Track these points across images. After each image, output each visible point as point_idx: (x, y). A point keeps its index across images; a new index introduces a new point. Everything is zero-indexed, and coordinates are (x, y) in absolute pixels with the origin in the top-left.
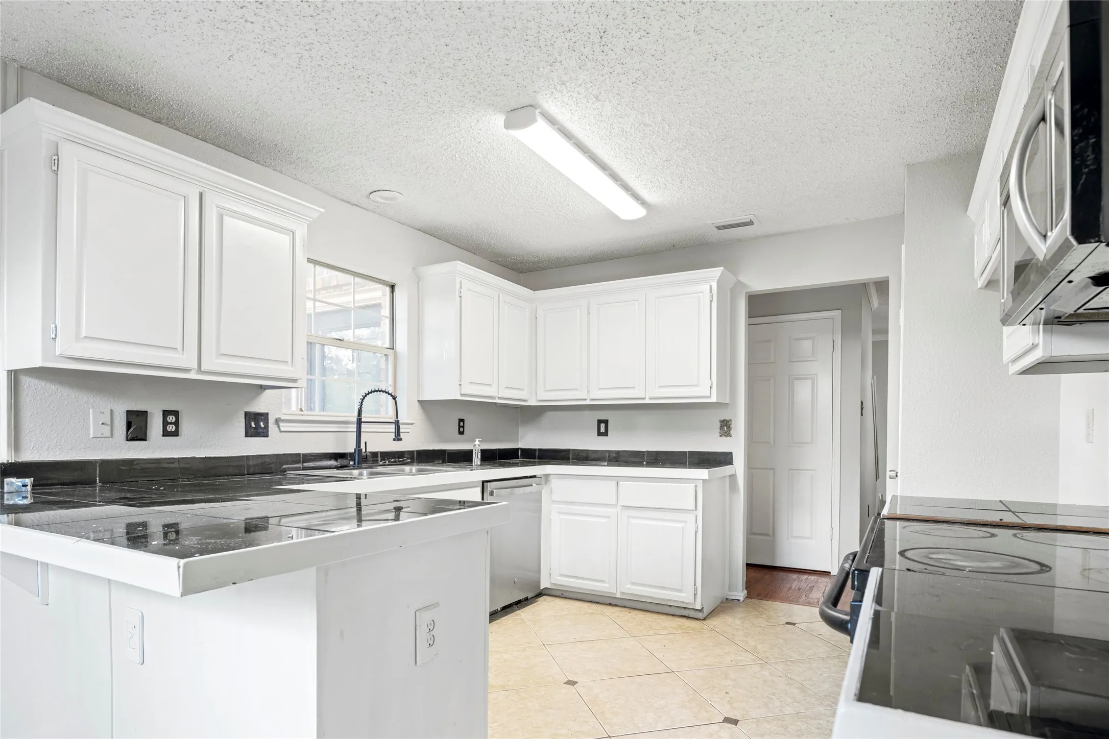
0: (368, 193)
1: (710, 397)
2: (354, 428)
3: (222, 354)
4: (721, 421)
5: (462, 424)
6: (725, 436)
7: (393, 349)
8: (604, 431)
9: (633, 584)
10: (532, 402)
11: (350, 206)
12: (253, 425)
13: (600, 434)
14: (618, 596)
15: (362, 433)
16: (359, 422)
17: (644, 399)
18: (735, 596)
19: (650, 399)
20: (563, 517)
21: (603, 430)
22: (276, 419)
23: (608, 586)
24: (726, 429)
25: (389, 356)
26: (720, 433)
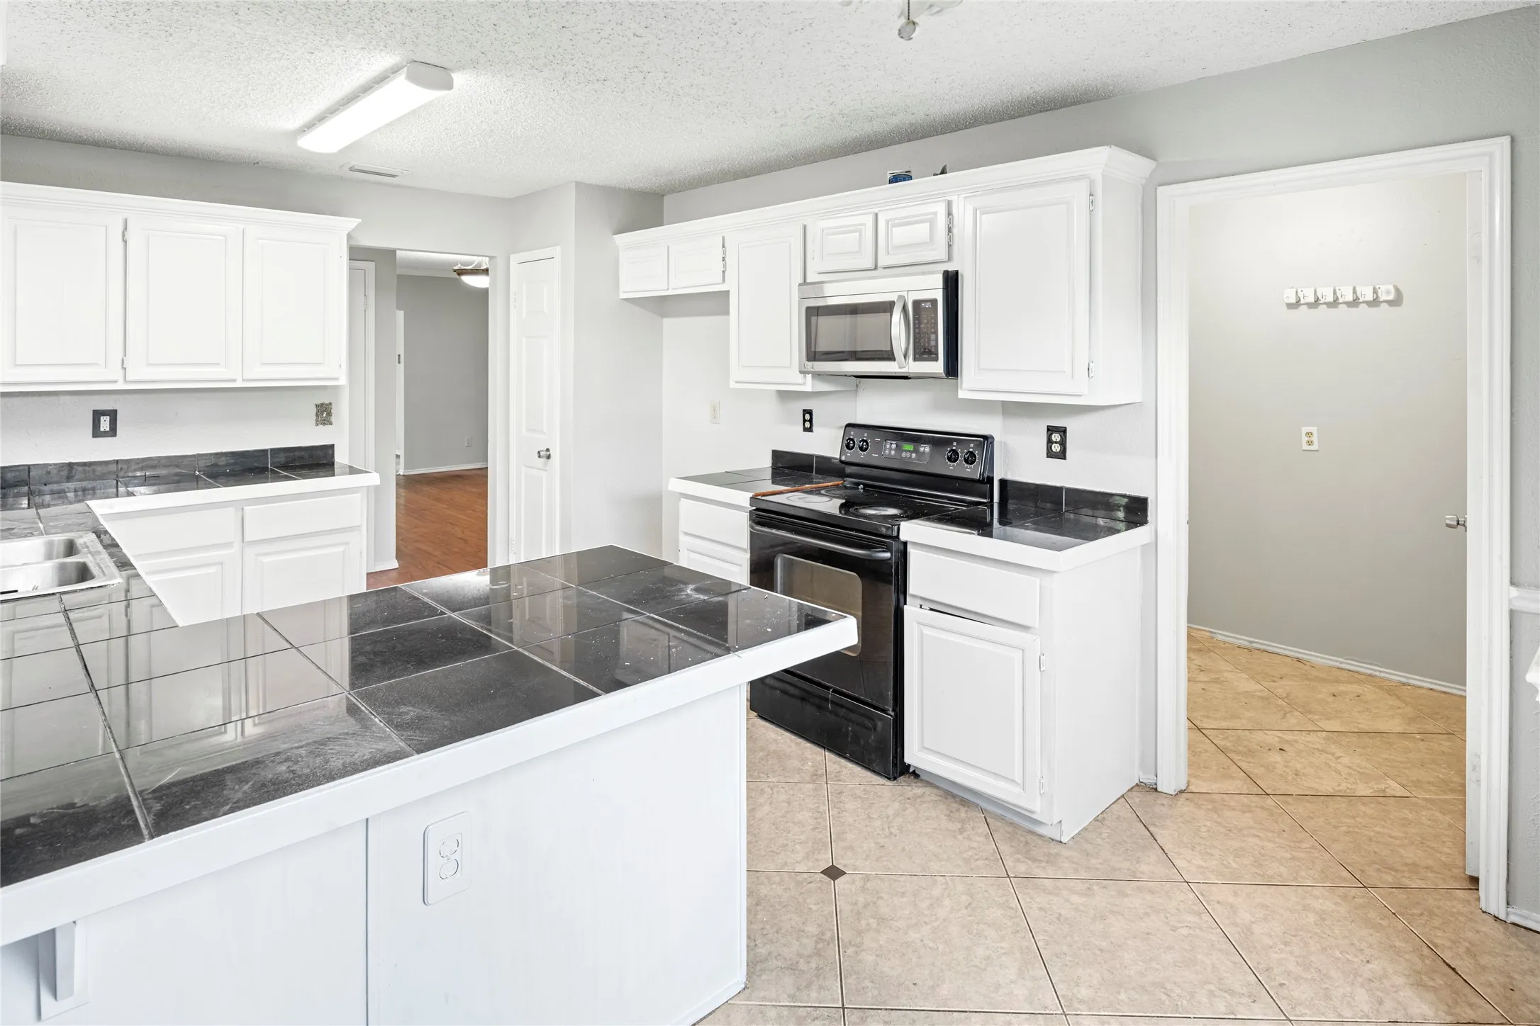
1: (338, 379)
4: (317, 406)
6: (324, 424)
8: (108, 429)
13: (98, 434)
21: (104, 429)
24: (324, 415)
26: (317, 421)
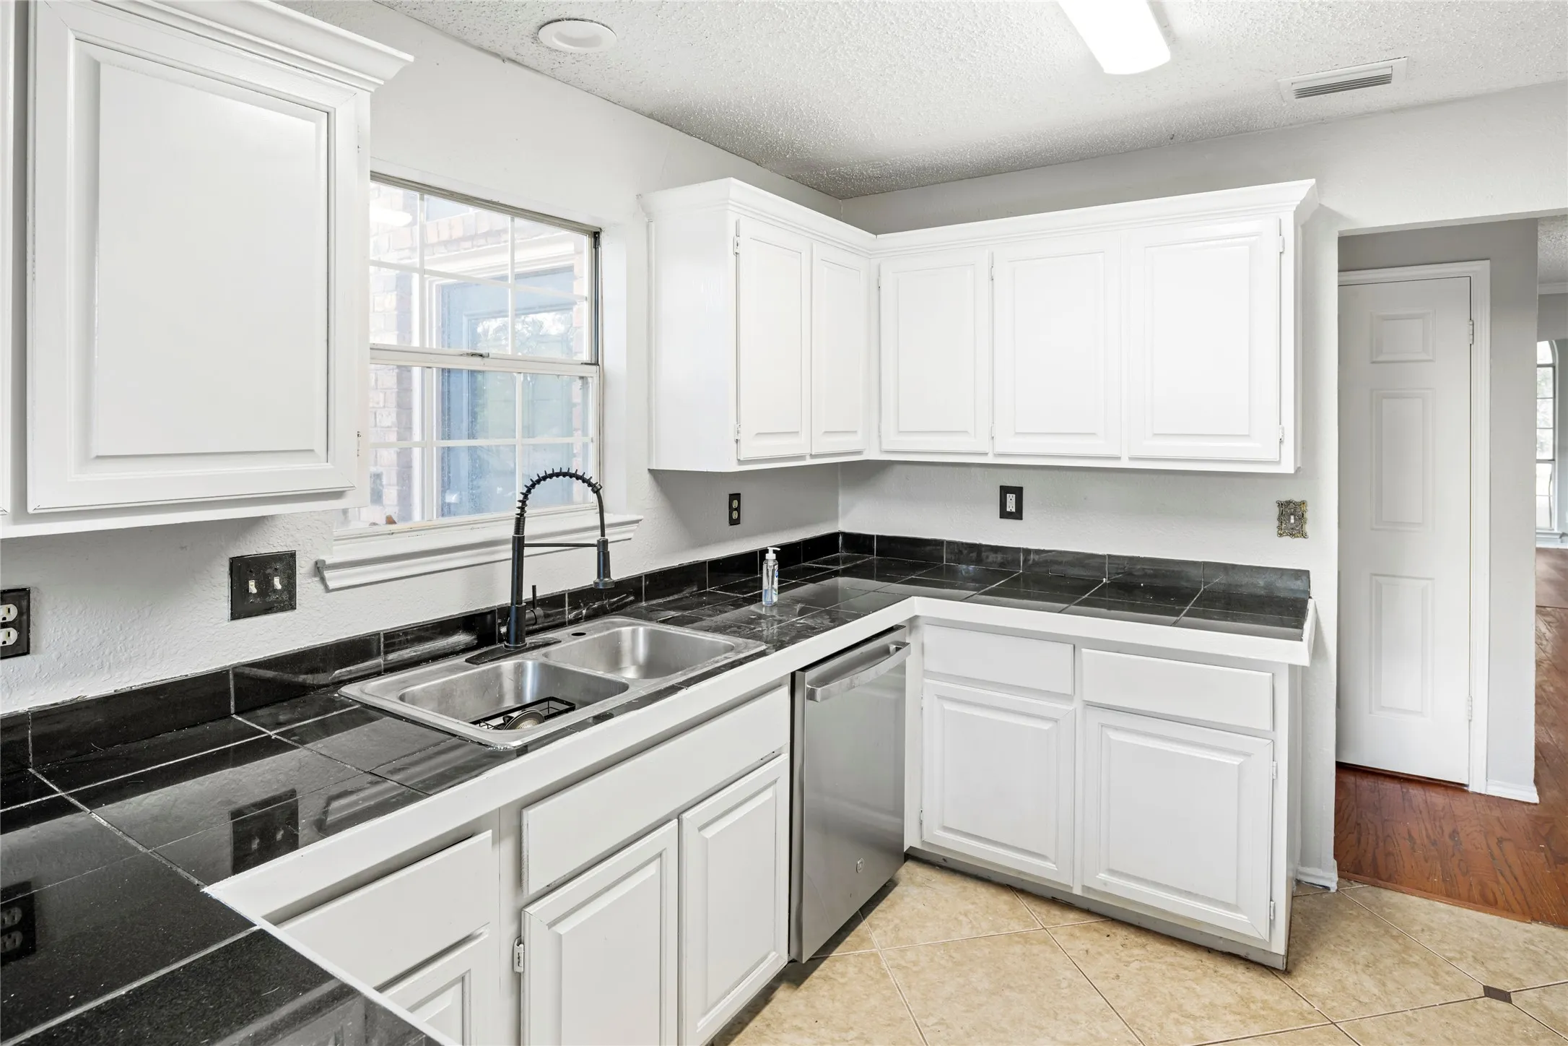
0: (532, 26)
1: (1279, 463)
2: (507, 552)
3: (98, 457)
4: (1280, 505)
5: (735, 504)
6: (1292, 535)
7: (597, 364)
8: (1014, 510)
9: (1112, 872)
10: (873, 454)
11: (499, 61)
12: (253, 588)
13: (1004, 514)
14: (1077, 891)
15: (525, 560)
16: (519, 544)
17: (1119, 458)
18: (1322, 878)
19: (1131, 459)
20: (949, 707)
21: (1011, 507)
22: (316, 563)
23: (1053, 866)
24: (1292, 521)
25: (590, 380)
26: (1279, 528)
